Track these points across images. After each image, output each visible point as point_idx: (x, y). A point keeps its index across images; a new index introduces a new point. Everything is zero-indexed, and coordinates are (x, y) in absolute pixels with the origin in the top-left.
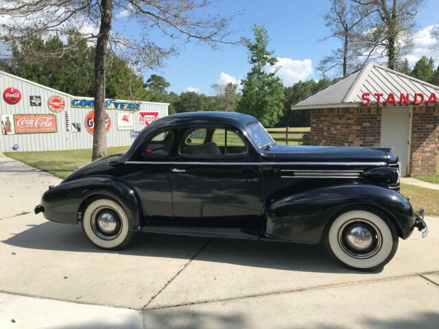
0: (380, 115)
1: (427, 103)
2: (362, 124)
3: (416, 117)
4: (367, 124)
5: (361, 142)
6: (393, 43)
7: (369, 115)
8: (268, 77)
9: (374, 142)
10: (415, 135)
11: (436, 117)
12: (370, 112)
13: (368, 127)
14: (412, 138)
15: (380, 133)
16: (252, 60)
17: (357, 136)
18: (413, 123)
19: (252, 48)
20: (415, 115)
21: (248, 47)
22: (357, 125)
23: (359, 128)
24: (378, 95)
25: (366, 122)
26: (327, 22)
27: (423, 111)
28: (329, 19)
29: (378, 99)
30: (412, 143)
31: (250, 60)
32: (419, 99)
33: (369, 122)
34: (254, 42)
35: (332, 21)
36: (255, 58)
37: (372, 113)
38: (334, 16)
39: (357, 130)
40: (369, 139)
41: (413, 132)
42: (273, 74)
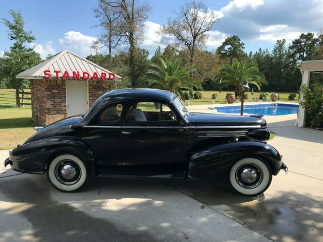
0: (65, 85)
1: (92, 78)
2: (51, 91)
3: (91, 87)
4: (56, 91)
5: (52, 103)
6: (133, 35)
7: (57, 85)
8: (28, 51)
9: (62, 102)
10: (91, 98)
11: (104, 87)
12: (56, 83)
13: (56, 93)
14: (90, 100)
15: (65, 97)
16: (12, 37)
17: (48, 99)
18: (89, 91)
19: (13, 27)
20: (90, 85)
21: (10, 26)
22: (47, 91)
23: (49, 93)
24: (57, 72)
25: (54, 89)
26: (96, 15)
27: (95, 83)
28: (97, 13)
29: (57, 75)
30: (90, 103)
31: (10, 37)
32: (86, 75)
33: (56, 89)
34: (13, 23)
35: (100, 14)
36: (14, 36)
37: (58, 83)
38: (102, 11)
39: (48, 95)
40: (57, 100)
41: (90, 96)
42: (32, 50)
